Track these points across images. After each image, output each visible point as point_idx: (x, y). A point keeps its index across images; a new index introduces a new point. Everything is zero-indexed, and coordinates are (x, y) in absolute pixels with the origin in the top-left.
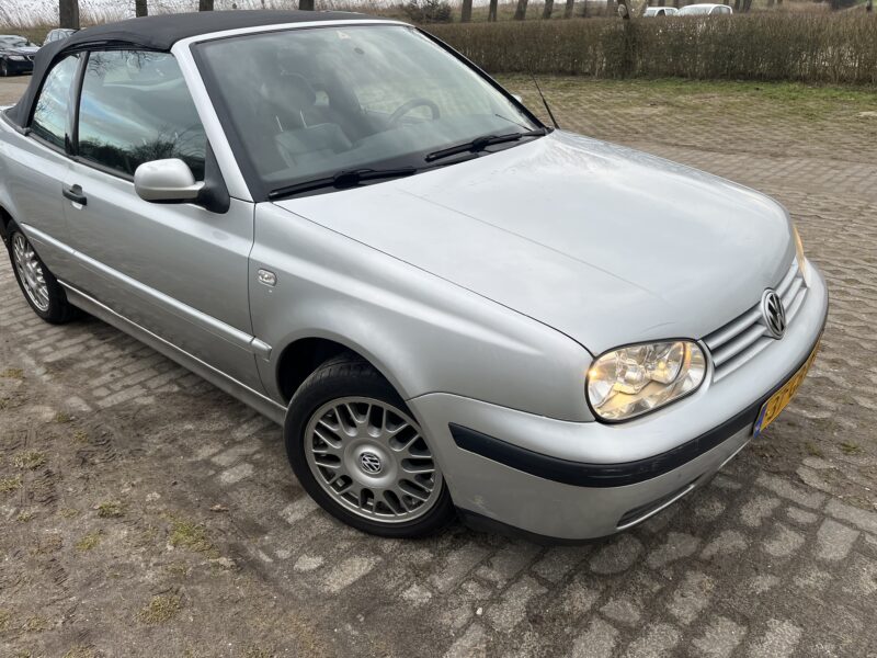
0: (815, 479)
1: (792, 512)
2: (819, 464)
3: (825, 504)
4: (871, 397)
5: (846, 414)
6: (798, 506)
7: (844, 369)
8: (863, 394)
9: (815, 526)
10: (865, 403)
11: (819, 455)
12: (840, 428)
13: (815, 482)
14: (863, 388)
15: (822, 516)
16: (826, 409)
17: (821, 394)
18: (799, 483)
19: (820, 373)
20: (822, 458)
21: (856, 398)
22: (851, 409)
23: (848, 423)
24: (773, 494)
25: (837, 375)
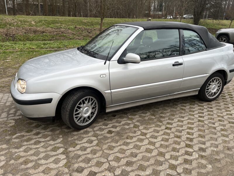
0: (11, 122)
1: (13, 115)
2: (11, 125)
3: (8, 119)
4: (3, 149)
5: (9, 140)
6: (12, 116)
7: (14, 156)
8: (5, 149)
9: (8, 115)
10: (4, 146)
11: (12, 127)
12: (10, 135)
13: (11, 121)
14: (6, 152)
15: (7, 117)
16: (15, 138)
17: (17, 142)
18: (14, 120)
19: (21, 149)
20: (11, 126)
21: (7, 146)
22: (8, 142)
23: (8, 137)
24: (17, 116)
25: (16, 152)
